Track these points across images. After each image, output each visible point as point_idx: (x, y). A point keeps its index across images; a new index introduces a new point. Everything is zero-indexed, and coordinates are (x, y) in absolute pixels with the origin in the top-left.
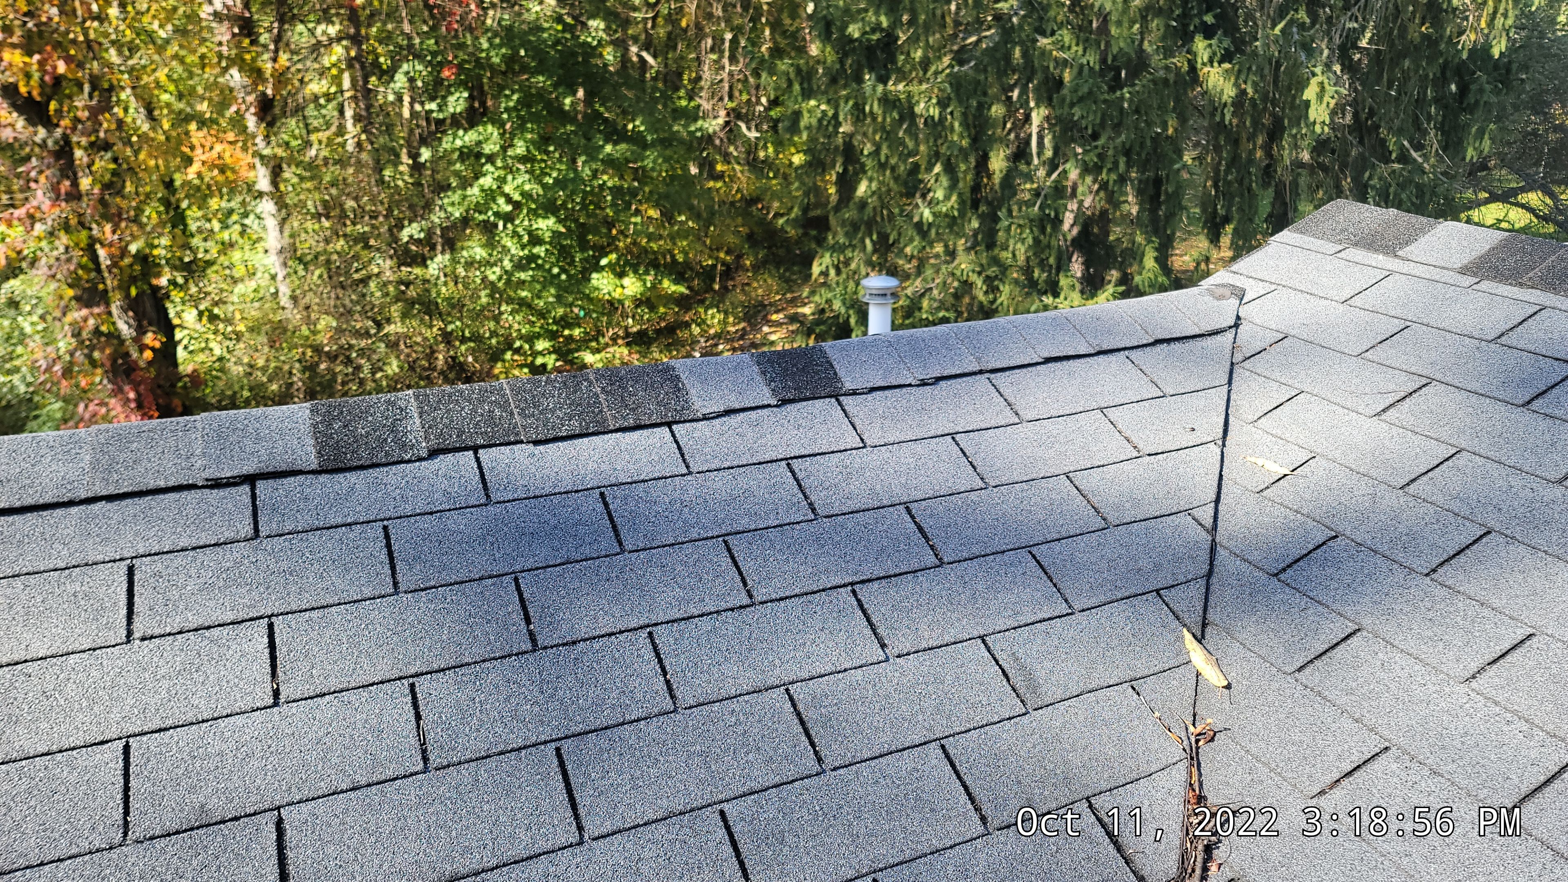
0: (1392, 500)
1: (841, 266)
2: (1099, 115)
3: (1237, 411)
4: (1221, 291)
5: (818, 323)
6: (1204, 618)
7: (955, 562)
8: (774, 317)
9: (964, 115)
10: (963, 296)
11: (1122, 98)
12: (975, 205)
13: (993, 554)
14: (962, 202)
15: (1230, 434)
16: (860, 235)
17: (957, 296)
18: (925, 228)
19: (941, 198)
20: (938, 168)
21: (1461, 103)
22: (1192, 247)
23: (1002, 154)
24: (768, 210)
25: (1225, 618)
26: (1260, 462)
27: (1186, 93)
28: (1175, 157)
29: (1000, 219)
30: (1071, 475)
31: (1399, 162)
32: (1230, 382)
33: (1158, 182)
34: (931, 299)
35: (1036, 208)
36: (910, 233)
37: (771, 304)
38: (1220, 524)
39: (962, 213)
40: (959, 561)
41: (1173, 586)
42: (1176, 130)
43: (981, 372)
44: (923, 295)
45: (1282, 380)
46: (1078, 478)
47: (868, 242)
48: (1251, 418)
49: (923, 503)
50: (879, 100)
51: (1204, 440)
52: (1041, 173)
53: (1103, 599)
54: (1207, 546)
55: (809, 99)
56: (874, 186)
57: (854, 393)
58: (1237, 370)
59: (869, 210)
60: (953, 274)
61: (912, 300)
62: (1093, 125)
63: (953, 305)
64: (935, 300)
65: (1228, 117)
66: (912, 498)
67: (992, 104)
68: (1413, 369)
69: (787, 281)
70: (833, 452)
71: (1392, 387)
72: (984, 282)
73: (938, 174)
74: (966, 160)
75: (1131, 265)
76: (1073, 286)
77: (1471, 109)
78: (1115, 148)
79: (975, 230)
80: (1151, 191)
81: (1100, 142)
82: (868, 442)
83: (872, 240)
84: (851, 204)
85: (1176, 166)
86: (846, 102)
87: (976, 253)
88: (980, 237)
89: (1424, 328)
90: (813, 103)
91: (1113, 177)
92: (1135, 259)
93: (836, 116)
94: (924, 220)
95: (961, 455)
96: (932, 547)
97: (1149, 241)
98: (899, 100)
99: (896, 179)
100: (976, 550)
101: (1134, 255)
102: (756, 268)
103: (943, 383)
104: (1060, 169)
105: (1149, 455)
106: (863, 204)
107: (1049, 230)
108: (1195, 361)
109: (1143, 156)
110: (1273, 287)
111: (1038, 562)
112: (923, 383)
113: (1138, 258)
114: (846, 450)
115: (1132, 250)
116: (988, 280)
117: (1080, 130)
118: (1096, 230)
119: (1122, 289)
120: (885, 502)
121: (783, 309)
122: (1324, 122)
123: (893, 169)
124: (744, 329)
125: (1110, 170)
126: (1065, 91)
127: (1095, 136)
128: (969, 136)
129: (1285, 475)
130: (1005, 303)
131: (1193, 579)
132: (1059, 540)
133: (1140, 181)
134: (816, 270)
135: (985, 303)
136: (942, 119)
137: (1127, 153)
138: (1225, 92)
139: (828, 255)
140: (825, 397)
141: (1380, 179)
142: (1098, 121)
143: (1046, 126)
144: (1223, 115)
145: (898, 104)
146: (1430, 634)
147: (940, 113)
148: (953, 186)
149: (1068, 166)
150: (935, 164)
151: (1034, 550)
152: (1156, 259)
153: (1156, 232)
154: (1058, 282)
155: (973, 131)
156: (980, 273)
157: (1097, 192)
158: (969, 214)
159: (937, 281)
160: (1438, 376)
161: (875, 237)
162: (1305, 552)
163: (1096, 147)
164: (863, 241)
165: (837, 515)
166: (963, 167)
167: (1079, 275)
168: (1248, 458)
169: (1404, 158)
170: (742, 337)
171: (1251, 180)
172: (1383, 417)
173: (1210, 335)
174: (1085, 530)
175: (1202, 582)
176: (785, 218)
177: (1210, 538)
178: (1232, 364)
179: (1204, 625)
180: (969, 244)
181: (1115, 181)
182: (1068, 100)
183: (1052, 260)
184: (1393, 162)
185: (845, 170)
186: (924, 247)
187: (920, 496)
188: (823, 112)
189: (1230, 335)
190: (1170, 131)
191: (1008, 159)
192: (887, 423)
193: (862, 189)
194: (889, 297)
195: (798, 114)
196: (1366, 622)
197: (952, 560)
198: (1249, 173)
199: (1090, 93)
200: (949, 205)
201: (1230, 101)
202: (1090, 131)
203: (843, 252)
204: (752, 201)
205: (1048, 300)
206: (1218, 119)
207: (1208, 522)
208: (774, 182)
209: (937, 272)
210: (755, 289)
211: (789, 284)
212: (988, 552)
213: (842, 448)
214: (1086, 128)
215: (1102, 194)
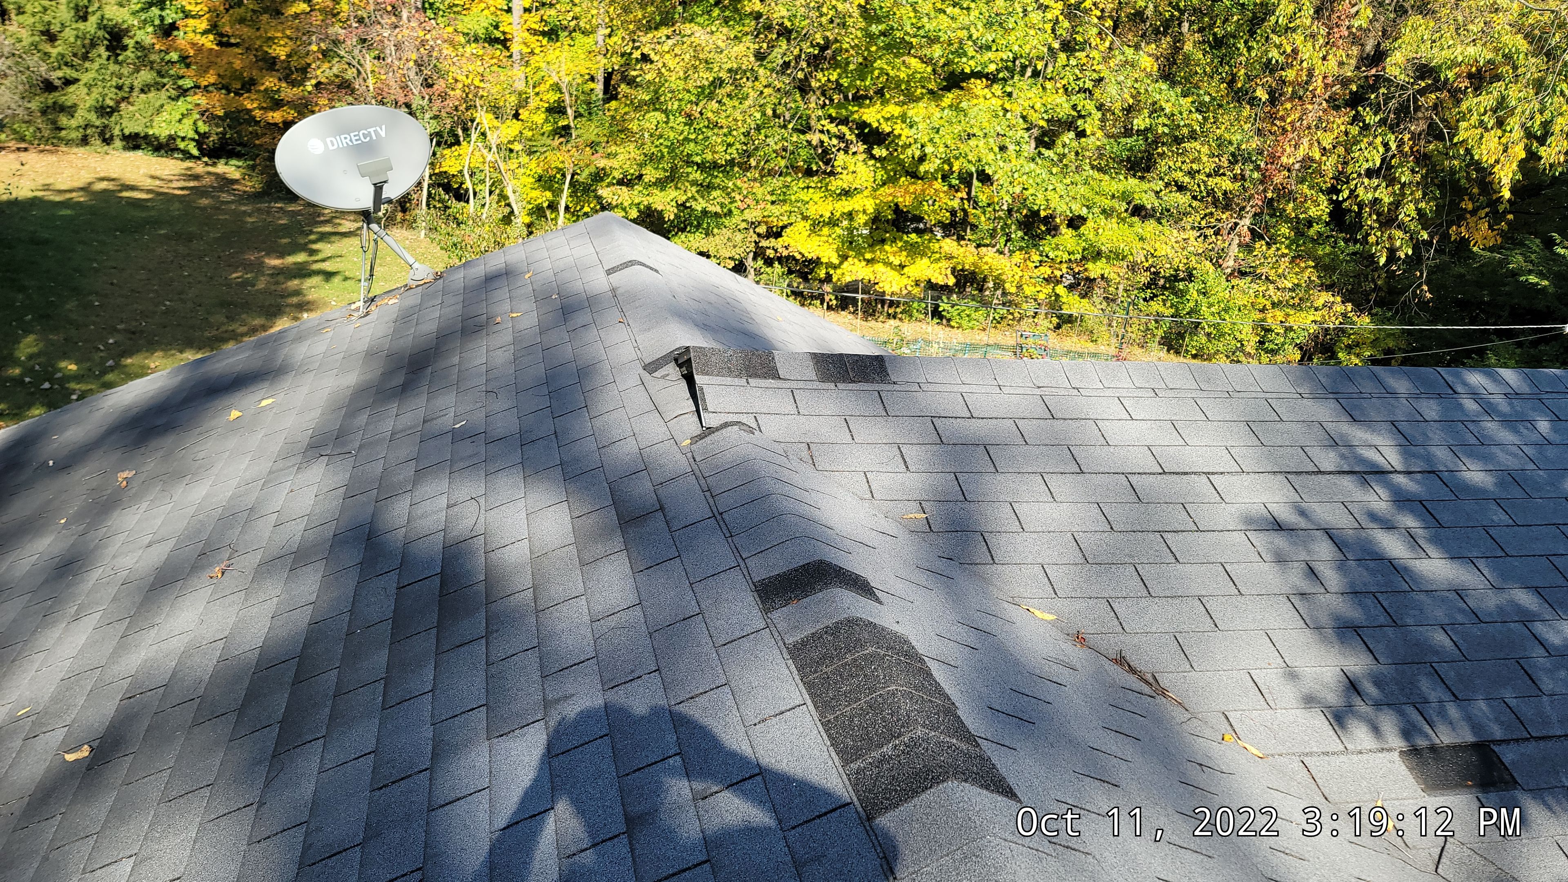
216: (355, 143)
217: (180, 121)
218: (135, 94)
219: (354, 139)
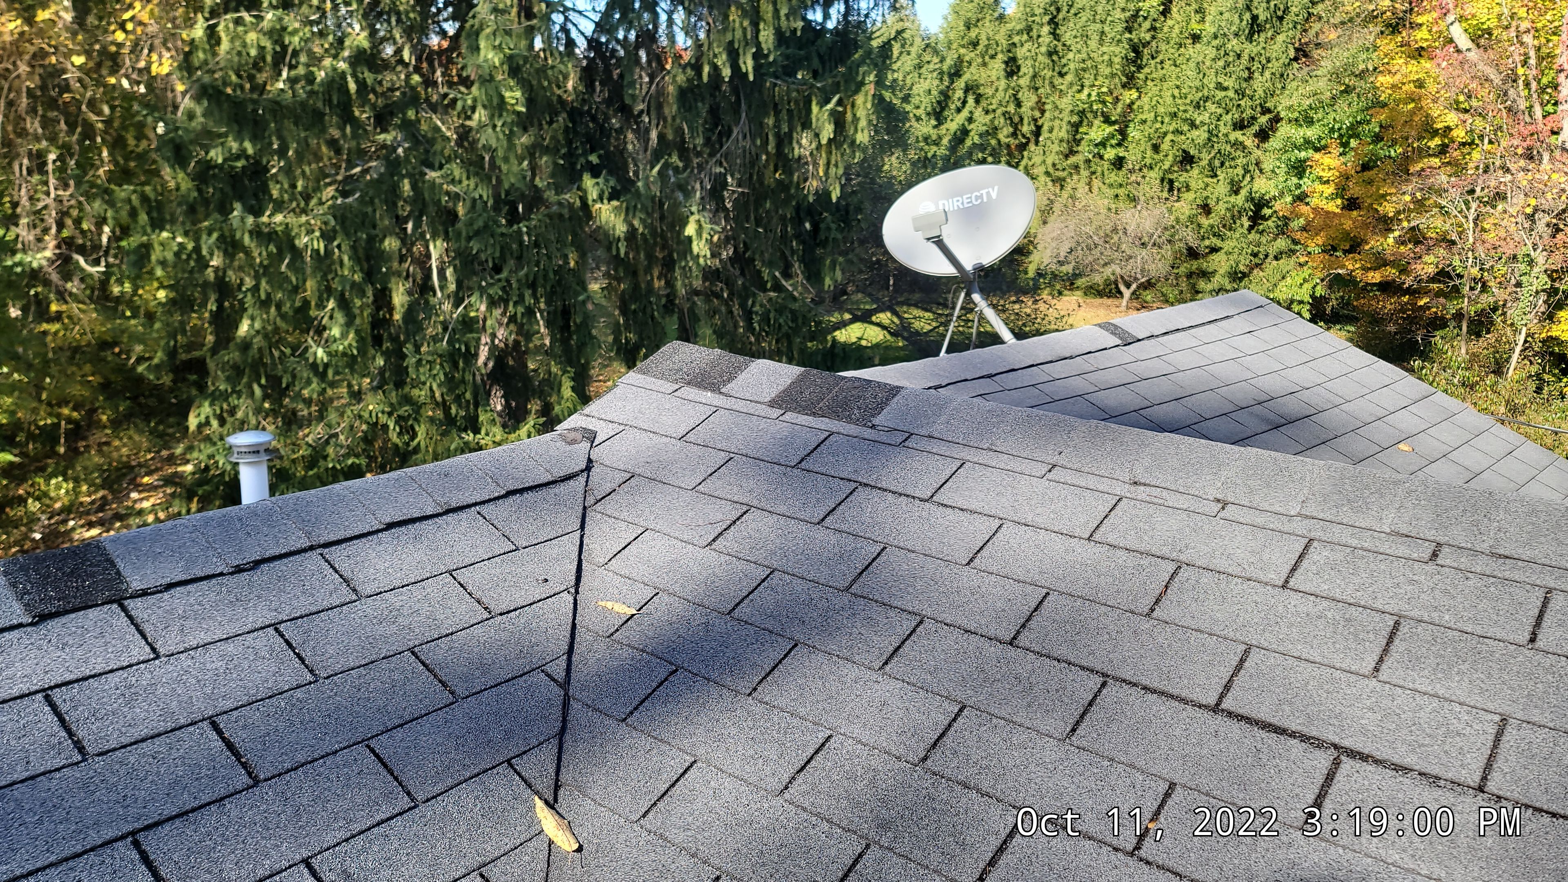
0: (720, 625)
1: (225, 415)
2: (498, 249)
3: (590, 554)
4: (572, 435)
5: (200, 483)
6: (557, 780)
7: (273, 777)
8: (146, 480)
9: (354, 248)
10: (374, 439)
11: (519, 231)
12: (377, 341)
13: (323, 757)
14: (361, 340)
15: (584, 580)
16: (245, 380)
17: (368, 440)
18: (321, 369)
19: (338, 335)
20: (331, 304)
21: (815, 239)
22: (614, 372)
23: (402, 289)
24: (128, 353)
25: (577, 776)
26: (609, 605)
27: (582, 228)
28: (578, 288)
29: (406, 356)
30: (416, 650)
31: (774, 291)
32: (582, 527)
33: (566, 313)
34: (336, 445)
35: (445, 343)
36: (305, 375)
37: (140, 465)
38: (573, 675)
39: (362, 350)
40: (280, 775)
41: (525, 752)
42: (577, 262)
43: (312, 548)
44: (327, 442)
45: (629, 520)
46: (421, 651)
47: (256, 388)
48: (602, 561)
49: (235, 713)
50: (251, 233)
51: (557, 590)
52: (447, 307)
53: (450, 782)
54: (559, 702)
55: (162, 229)
56: (257, 325)
57: (144, 593)
58: (590, 514)
59: (254, 351)
60: (360, 417)
61: (314, 448)
62: (493, 259)
63: (364, 450)
64: (342, 447)
65: (622, 252)
66: (218, 710)
67: (385, 237)
68: (735, 499)
69: (161, 436)
70: (111, 671)
71: (720, 516)
72: (396, 423)
73: (333, 309)
74: (362, 294)
75: (550, 396)
76: (494, 420)
77: (824, 244)
78: (518, 281)
79: (380, 368)
80: (560, 322)
81: (504, 275)
82: (162, 651)
83: (261, 386)
84: (232, 345)
85: (581, 298)
86: (210, 234)
87: (384, 392)
88: (387, 375)
89: (744, 458)
90: (165, 234)
91: (520, 309)
92: (552, 389)
93: (197, 249)
94: (319, 361)
95: (285, 647)
96: (244, 765)
97: (565, 372)
98: (276, 232)
99: (283, 316)
100: (300, 758)
101: (551, 385)
102: (116, 424)
103: (265, 567)
104: (466, 302)
105: (501, 614)
106: (246, 345)
107: (461, 364)
108: (548, 510)
109: (548, 289)
110: (622, 427)
111: (377, 756)
112: (239, 570)
113: (556, 389)
114: (131, 666)
115: (548, 380)
116: (400, 419)
117: (481, 263)
118: (511, 363)
119: (542, 420)
120: (182, 721)
121: (157, 470)
122: (705, 256)
123: (279, 307)
124: (103, 498)
125: (516, 304)
126: (459, 225)
127: (497, 269)
128: (362, 270)
129: (633, 615)
130: (423, 444)
131: (545, 741)
132: (401, 725)
133: (548, 313)
134: (193, 422)
135: (400, 445)
136: (328, 253)
137: (533, 286)
138: (617, 227)
139: (207, 404)
140: (103, 604)
141: (761, 306)
142: (497, 254)
143: (446, 259)
144: (618, 249)
145: (274, 236)
146: (752, 752)
147: (326, 246)
148: (349, 324)
149: (473, 299)
150: (328, 301)
151: (373, 743)
152: (573, 389)
153: (570, 362)
154: (478, 416)
155: (366, 266)
156: (390, 414)
157: (508, 324)
158: (373, 352)
159: (343, 425)
160: (755, 503)
161: (263, 381)
162: (650, 691)
163: (500, 280)
164: (250, 387)
165: (114, 750)
166: (358, 303)
167: (499, 408)
168: (600, 603)
169: (778, 287)
170: (101, 509)
171: (653, 310)
172: (713, 547)
173: (562, 481)
174: (431, 709)
175: (555, 742)
176: (147, 364)
177: (562, 693)
178: (585, 508)
179: (557, 787)
180: (375, 383)
181: (523, 314)
182: (464, 234)
183: (468, 395)
184: (770, 290)
185: (220, 307)
186: (324, 390)
187: (229, 704)
188: (180, 244)
189: (582, 479)
190: (572, 264)
191: (409, 293)
192: (189, 623)
193: (244, 328)
194: (262, 453)
195: (147, 247)
196: (701, 751)
197: (270, 775)
198: (651, 302)
199: (486, 226)
200: (346, 343)
201: (622, 235)
202: (491, 265)
203: (226, 400)
204: (104, 345)
205: (469, 437)
206: (614, 253)
207: (560, 675)
208: (133, 322)
209: (342, 415)
210: (117, 449)
211: (164, 440)
212: (316, 756)
213: (125, 664)
214: (487, 261)
215: (512, 327)
216: (966, 206)
217: (1301, 285)
218: (1268, 260)
219: (966, 201)
